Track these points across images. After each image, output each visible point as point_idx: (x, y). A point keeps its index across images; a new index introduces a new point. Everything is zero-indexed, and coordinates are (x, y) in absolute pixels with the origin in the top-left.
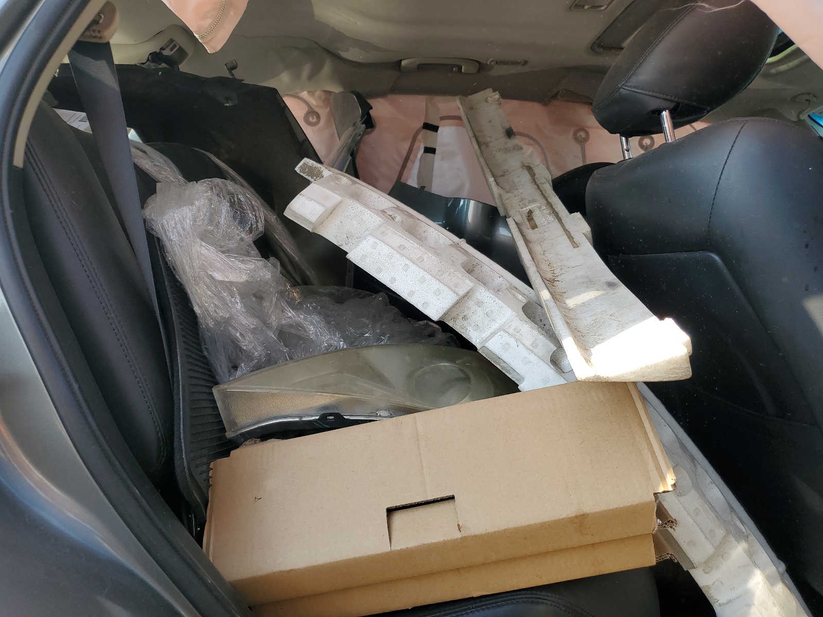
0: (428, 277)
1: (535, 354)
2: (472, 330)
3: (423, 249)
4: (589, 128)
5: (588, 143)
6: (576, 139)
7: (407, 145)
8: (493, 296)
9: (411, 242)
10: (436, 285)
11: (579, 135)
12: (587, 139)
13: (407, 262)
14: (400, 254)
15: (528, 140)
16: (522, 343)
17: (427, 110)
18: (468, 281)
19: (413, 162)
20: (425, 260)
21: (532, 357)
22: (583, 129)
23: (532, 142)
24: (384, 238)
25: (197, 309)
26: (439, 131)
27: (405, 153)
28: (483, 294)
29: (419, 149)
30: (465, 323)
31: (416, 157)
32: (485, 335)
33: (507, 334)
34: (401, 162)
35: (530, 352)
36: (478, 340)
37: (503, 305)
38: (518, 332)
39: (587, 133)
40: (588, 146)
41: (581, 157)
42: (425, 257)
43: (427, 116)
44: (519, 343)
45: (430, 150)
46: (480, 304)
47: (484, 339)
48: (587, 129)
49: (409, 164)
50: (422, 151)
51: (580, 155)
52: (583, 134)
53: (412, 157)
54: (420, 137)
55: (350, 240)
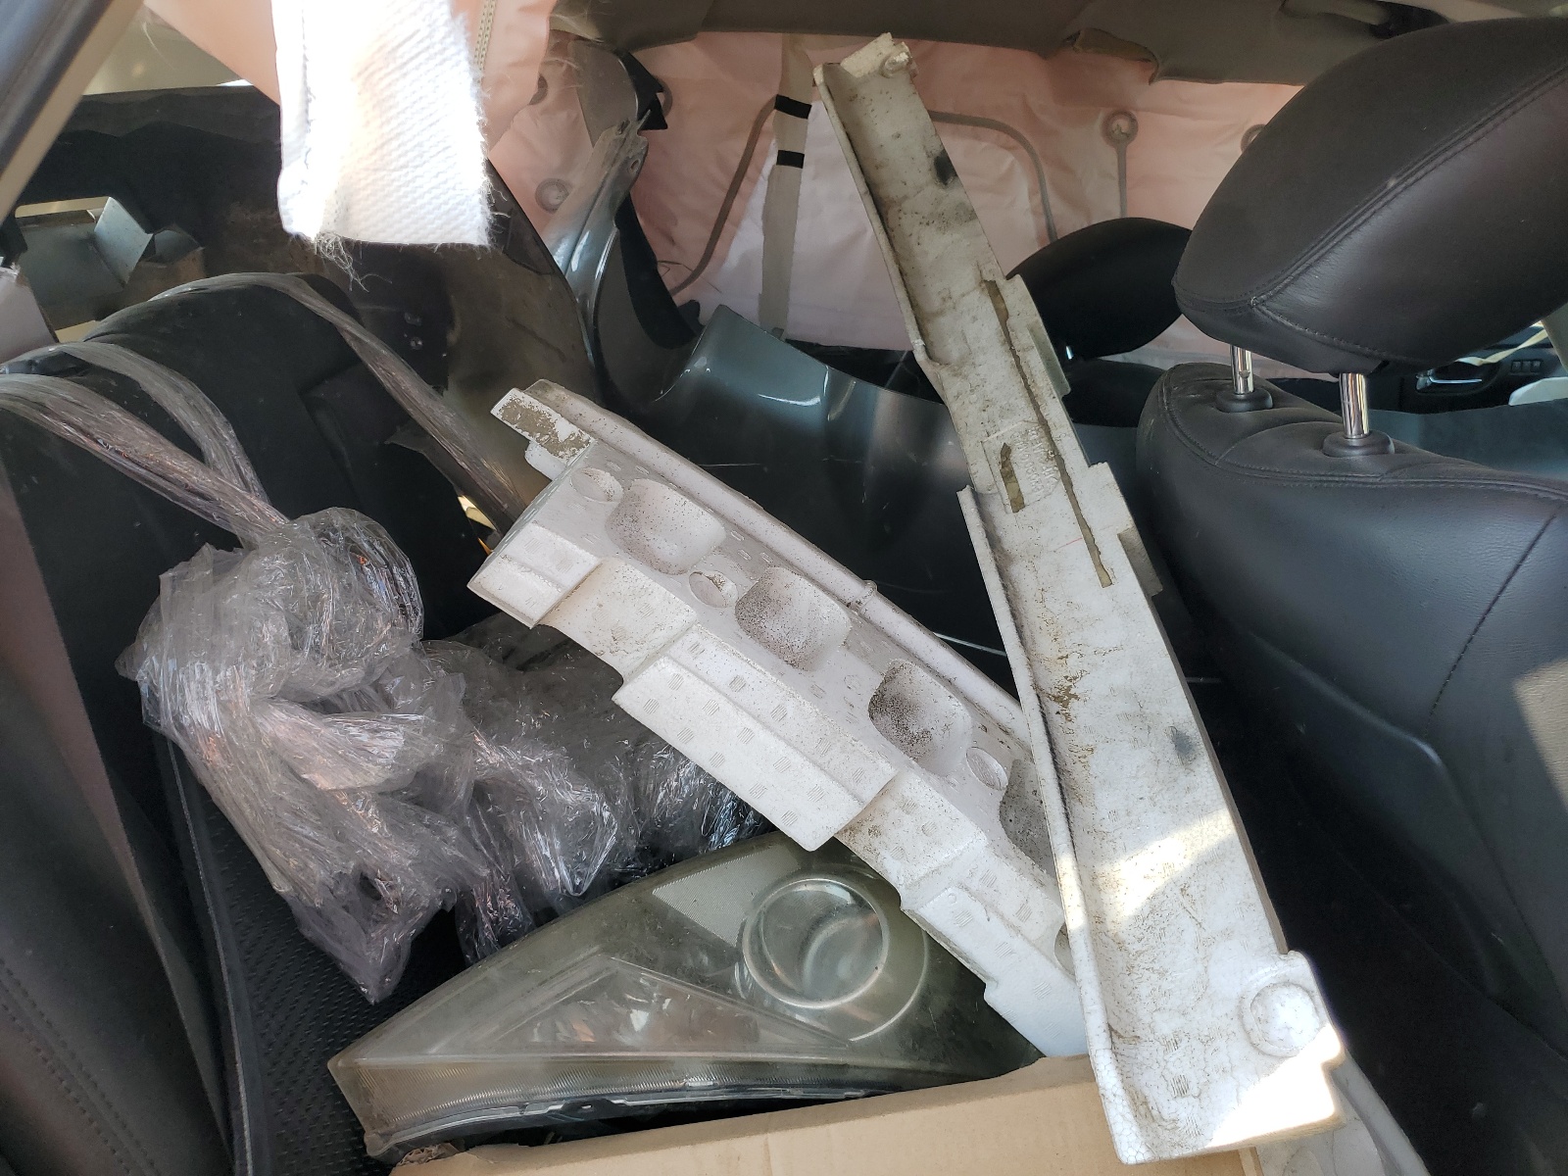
0: (797, 760)
1: (1025, 938)
2: (889, 857)
3: (783, 685)
4: (1137, 110)
5: (1132, 145)
6: (1108, 134)
7: (739, 146)
8: (937, 795)
9: (759, 667)
10: (815, 778)
11: (1114, 125)
12: (1130, 136)
13: (750, 723)
14: (735, 703)
15: (1004, 137)
16: (997, 912)
17: (785, 68)
18: (883, 765)
19: (754, 182)
20: (788, 716)
21: (1018, 943)
22: (1124, 112)
23: (1013, 142)
24: (697, 662)
25: (281, 886)
26: (810, 115)
27: (735, 162)
28: (918, 787)
29: (765, 154)
30: (876, 842)
31: (760, 171)
32: (921, 870)
33: (966, 894)
34: (726, 182)
35: (1013, 933)
36: (902, 879)
37: (960, 815)
38: (990, 886)
39: (1133, 120)
40: (1134, 149)
41: (1115, 174)
42: (790, 707)
43: (784, 81)
44: (991, 914)
45: (791, 159)
46: (907, 807)
47: (916, 878)
48: (1134, 113)
49: (744, 186)
50: (773, 159)
51: (1114, 171)
52: (1123, 124)
53: (750, 171)
54: (768, 124)
55: (620, 645)
